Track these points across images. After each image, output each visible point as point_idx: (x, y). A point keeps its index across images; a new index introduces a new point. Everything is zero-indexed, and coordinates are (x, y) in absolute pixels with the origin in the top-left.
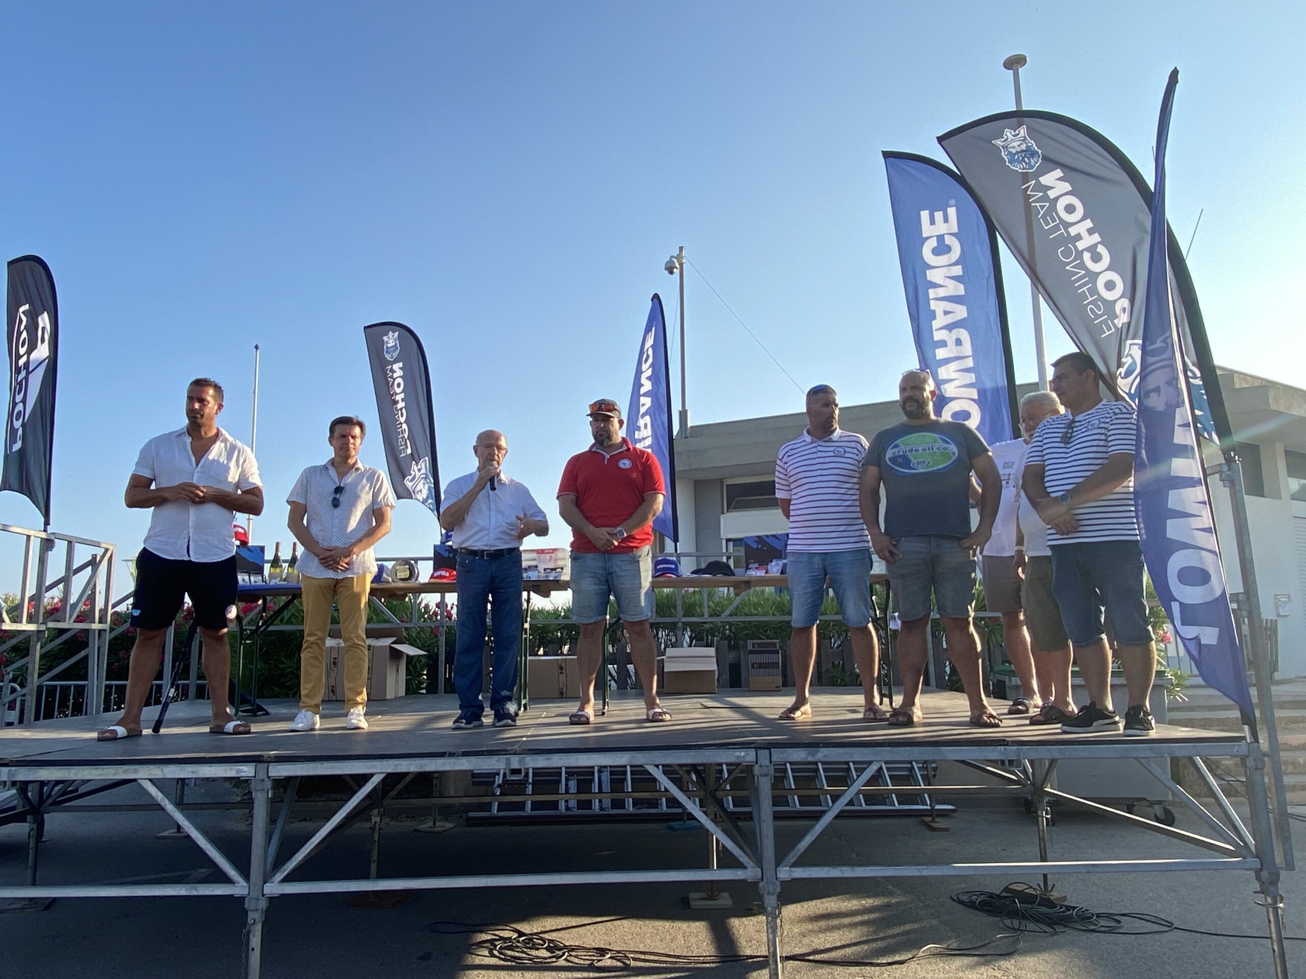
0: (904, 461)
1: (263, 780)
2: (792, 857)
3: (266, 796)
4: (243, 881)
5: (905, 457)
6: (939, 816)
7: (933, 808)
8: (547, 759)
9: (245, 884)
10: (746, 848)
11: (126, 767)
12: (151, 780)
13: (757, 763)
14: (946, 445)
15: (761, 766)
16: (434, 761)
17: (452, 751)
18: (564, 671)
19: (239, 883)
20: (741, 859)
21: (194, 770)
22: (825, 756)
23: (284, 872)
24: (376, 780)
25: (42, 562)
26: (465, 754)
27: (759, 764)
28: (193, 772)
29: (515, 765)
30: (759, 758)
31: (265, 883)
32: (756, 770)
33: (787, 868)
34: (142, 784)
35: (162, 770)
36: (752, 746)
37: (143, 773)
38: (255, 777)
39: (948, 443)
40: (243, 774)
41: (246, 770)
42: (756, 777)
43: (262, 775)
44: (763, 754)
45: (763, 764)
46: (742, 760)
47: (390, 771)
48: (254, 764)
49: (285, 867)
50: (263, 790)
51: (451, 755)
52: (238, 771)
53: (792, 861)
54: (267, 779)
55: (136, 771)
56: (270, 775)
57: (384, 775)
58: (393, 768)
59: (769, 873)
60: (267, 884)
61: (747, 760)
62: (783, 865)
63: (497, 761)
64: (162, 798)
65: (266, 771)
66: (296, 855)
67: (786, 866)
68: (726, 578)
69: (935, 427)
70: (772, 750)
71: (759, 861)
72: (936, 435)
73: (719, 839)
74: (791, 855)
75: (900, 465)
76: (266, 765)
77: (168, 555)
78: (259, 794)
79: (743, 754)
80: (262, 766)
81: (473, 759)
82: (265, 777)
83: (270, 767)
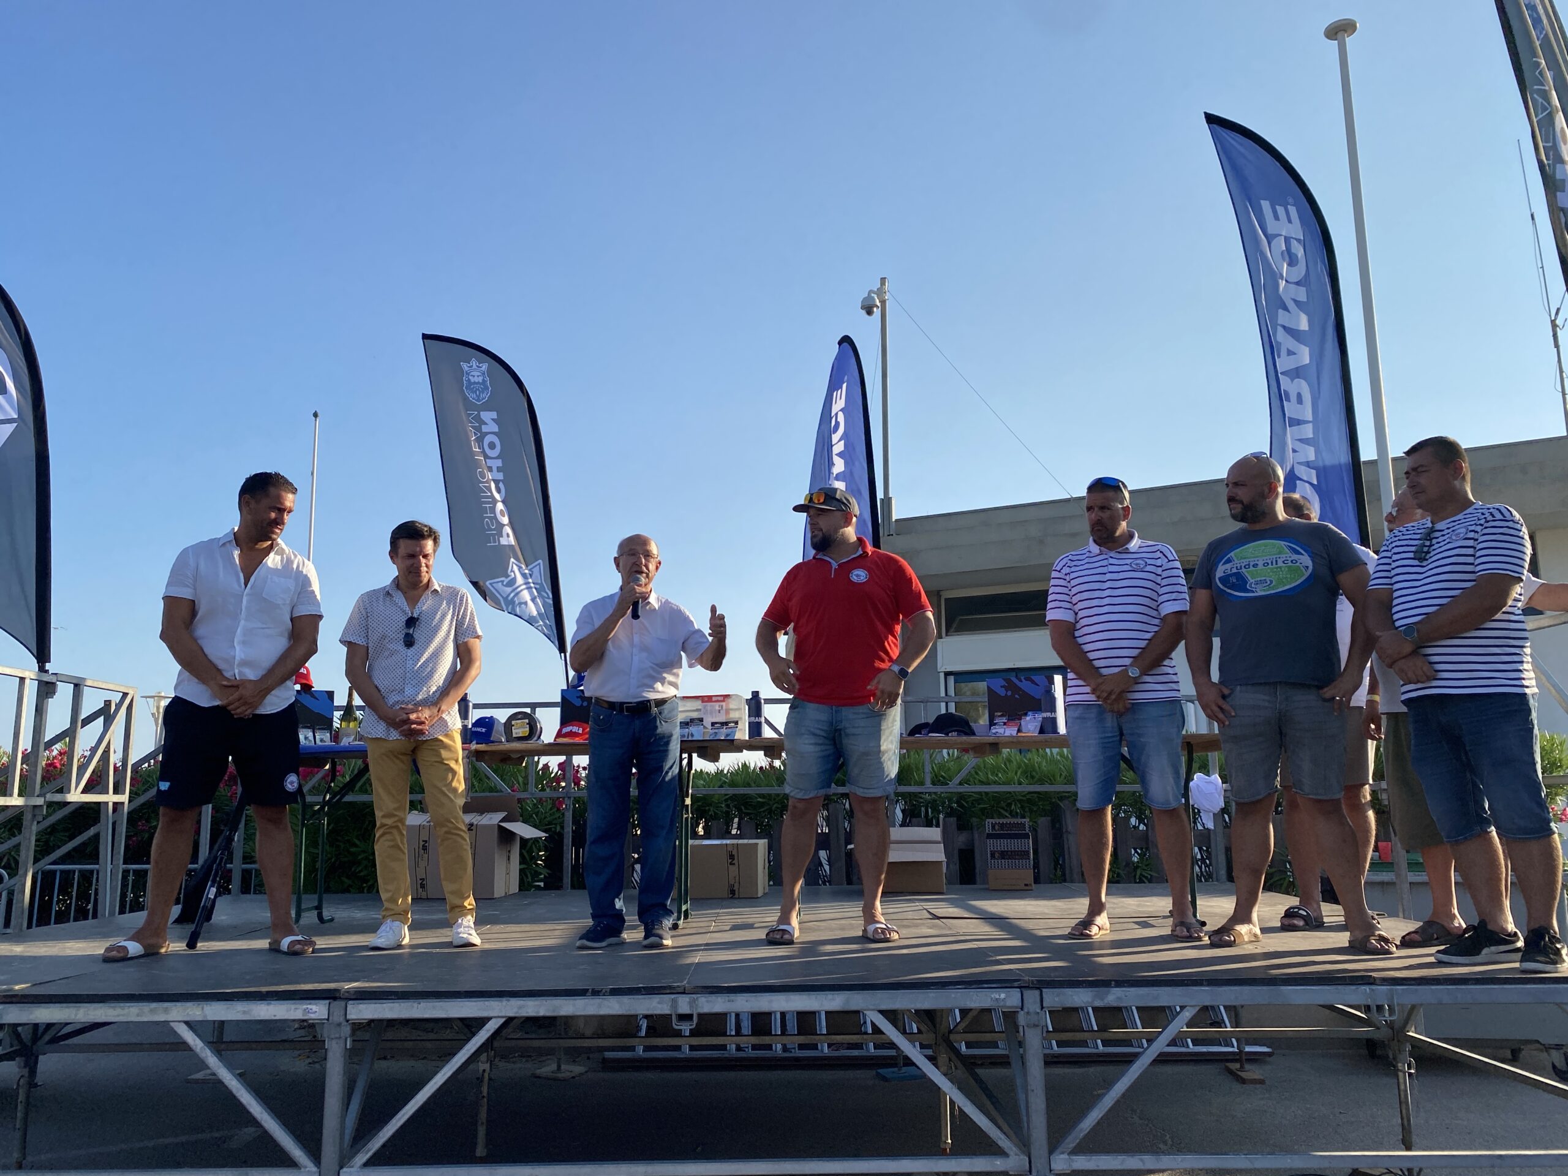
0: (1238, 581)
1: (339, 1025)
2: (1071, 1141)
3: (342, 1045)
4: (312, 1165)
5: (1239, 576)
6: (1249, 1061)
7: (1241, 1051)
8: (729, 1001)
9: (315, 1169)
10: (1001, 1121)
11: (154, 1005)
12: (187, 1023)
13: (1022, 1009)
14: (1295, 557)
15: (1028, 1013)
16: (571, 1002)
17: (598, 988)
18: (735, 861)
19: (306, 1167)
20: (1000, 1143)
21: (245, 1009)
22: (1119, 998)
23: (369, 1151)
24: (491, 1027)
25: (40, 711)
26: (615, 992)
27: (1026, 1010)
28: (244, 1012)
29: (685, 1008)
30: (1025, 1001)
31: (341, 1168)
32: (1022, 1019)
33: (1065, 1156)
34: (176, 1029)
35: (203, 1009)
36: (1016, 984)
37: (177, 1014)
38: (328, 1020)
39: (1299, 553)
40: (313, 1016)
41: (317, 1010)
42: (1021, 1029)
43: (338, 1017)
44: (1032, 996)
45: (1031, 1010)
46: (1002, 1004)
47: (511, 1014)
48: (327, 1002)
49: (370, 1145)
50: (340, 1038)
51: (596, 993)
52: (306, 1012)
53: (1072, 1145)
54: (344, 1023)
55: (166, 1011)
56: (348, 1017)
57: (504, 1020)
58: (515, 1010)
59: (1039, 1164)
60: (345, 1169)
61: (1009, 1003)
62: (1060, 1149)
63: (659, 1003)
64: (201, 1048)
65: (343, 1012)
66: (385, 1129)
67: (1063, 1153)
68: (964, 738)
69: (1280, 531)
70: (1044, 990)
71: (1025, 1145)
72: (1282, 543)
73: (954, 1099)
74: (1070, 1139)
75: (1233, 587)
76: (343, 1003)
78: (334, 1042)
79: (1003, 996)
81: (625, 999)
82: (342, 1019)
83: (349, 1007)
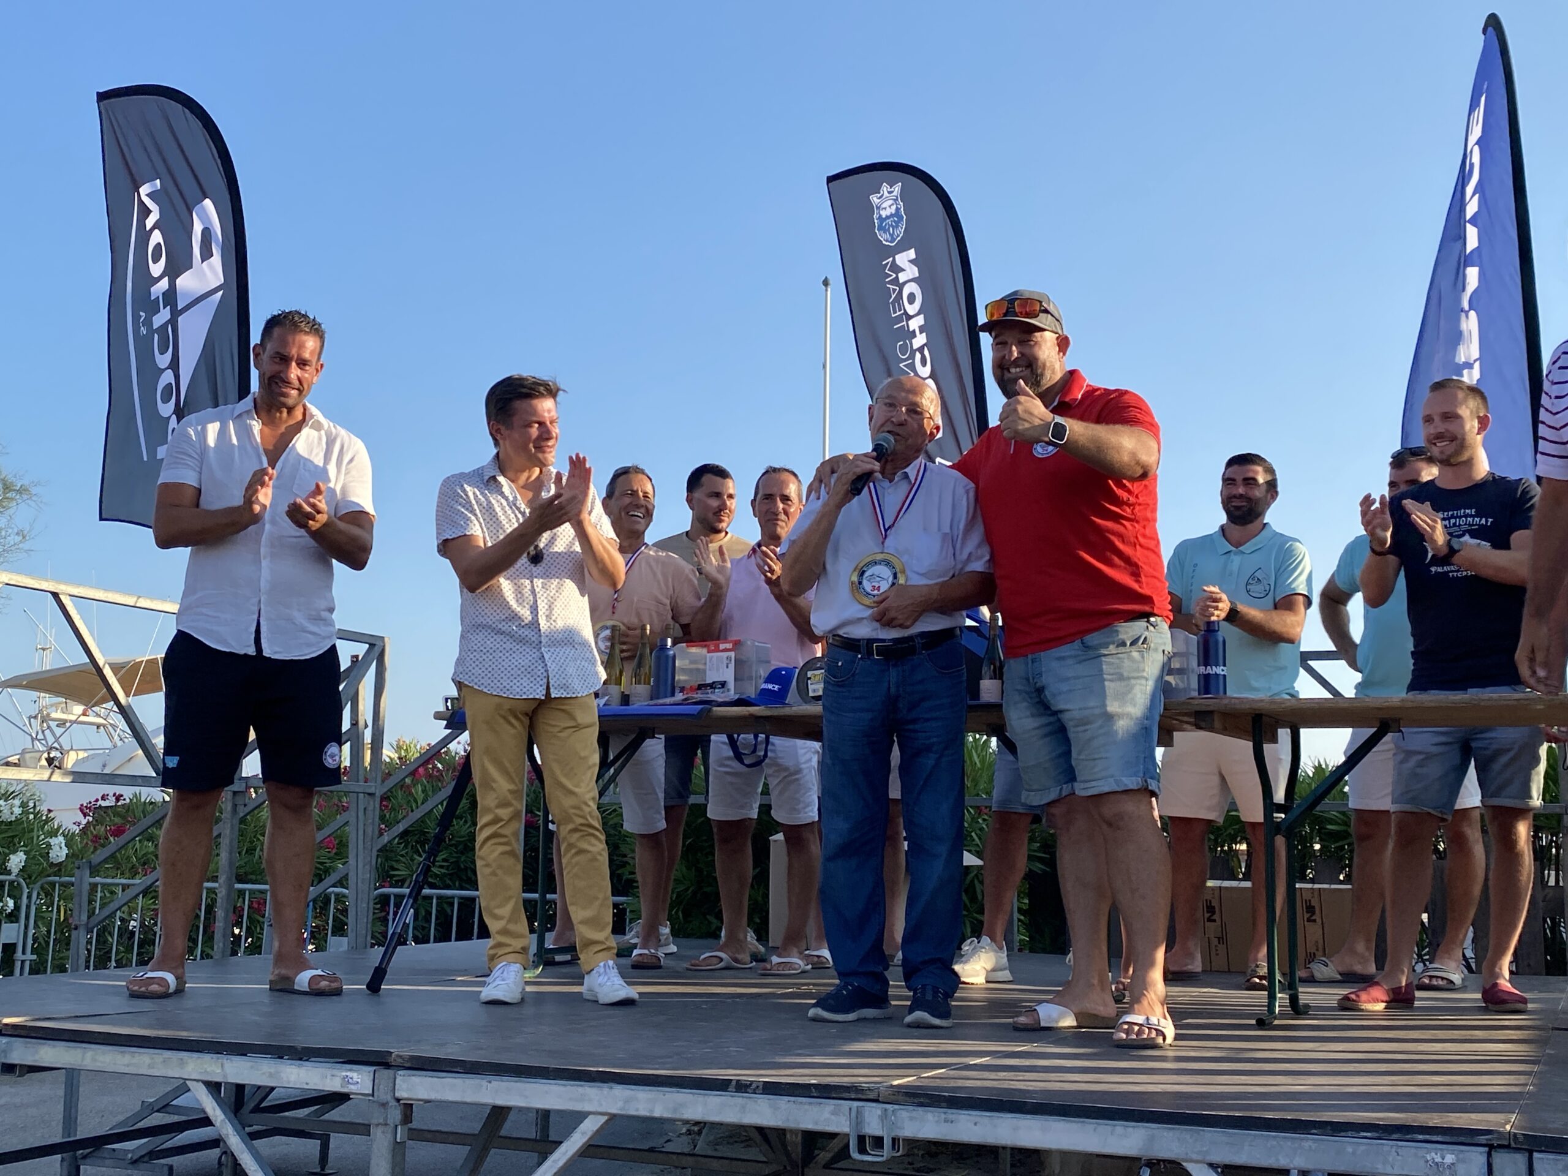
1: (384, 1105)
3: (390, 1136)
8: (946, 1121)
11: (169, 1054)
12: (205, 1083)
16: (701, 1098)
21: (272, 1070)
24: (588, 1128)
28: (271, 1075)
29: (873, 1126)
34: (194, 1091)
35: (223, 1065)
37: (194, 1070)
38: (371, 1095)
40: (353, 1088)
41: (357, 1080)
43: (383, 1095)
47: (615, 1111)
48: (373, 1068)
50: (389, 1124)
51: (742, 1088)
52: (346, 1081)
54: (393, 1103)
55: (182, 1063)
57: (605, 1118)
58: (620, 1104)
63: (833, 1114)
65: (390, 1085)
76: (391, 1072)
77: (219, 642)
78: (379, 1130)
80: (384, 1074)
81: (783, 1102)
82: (389, 1098)
83: (399, 1080)
